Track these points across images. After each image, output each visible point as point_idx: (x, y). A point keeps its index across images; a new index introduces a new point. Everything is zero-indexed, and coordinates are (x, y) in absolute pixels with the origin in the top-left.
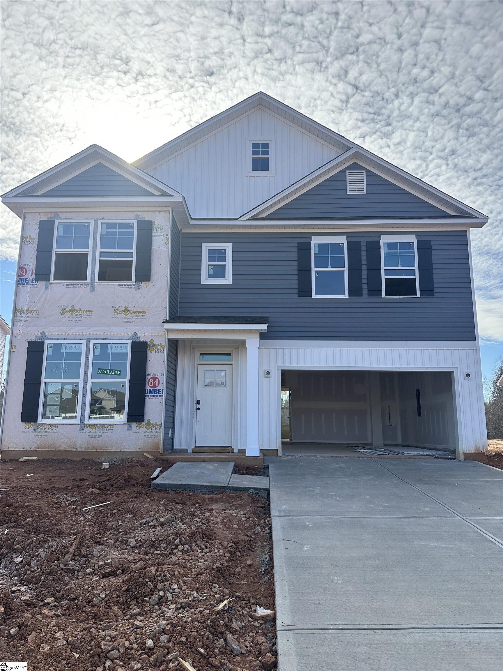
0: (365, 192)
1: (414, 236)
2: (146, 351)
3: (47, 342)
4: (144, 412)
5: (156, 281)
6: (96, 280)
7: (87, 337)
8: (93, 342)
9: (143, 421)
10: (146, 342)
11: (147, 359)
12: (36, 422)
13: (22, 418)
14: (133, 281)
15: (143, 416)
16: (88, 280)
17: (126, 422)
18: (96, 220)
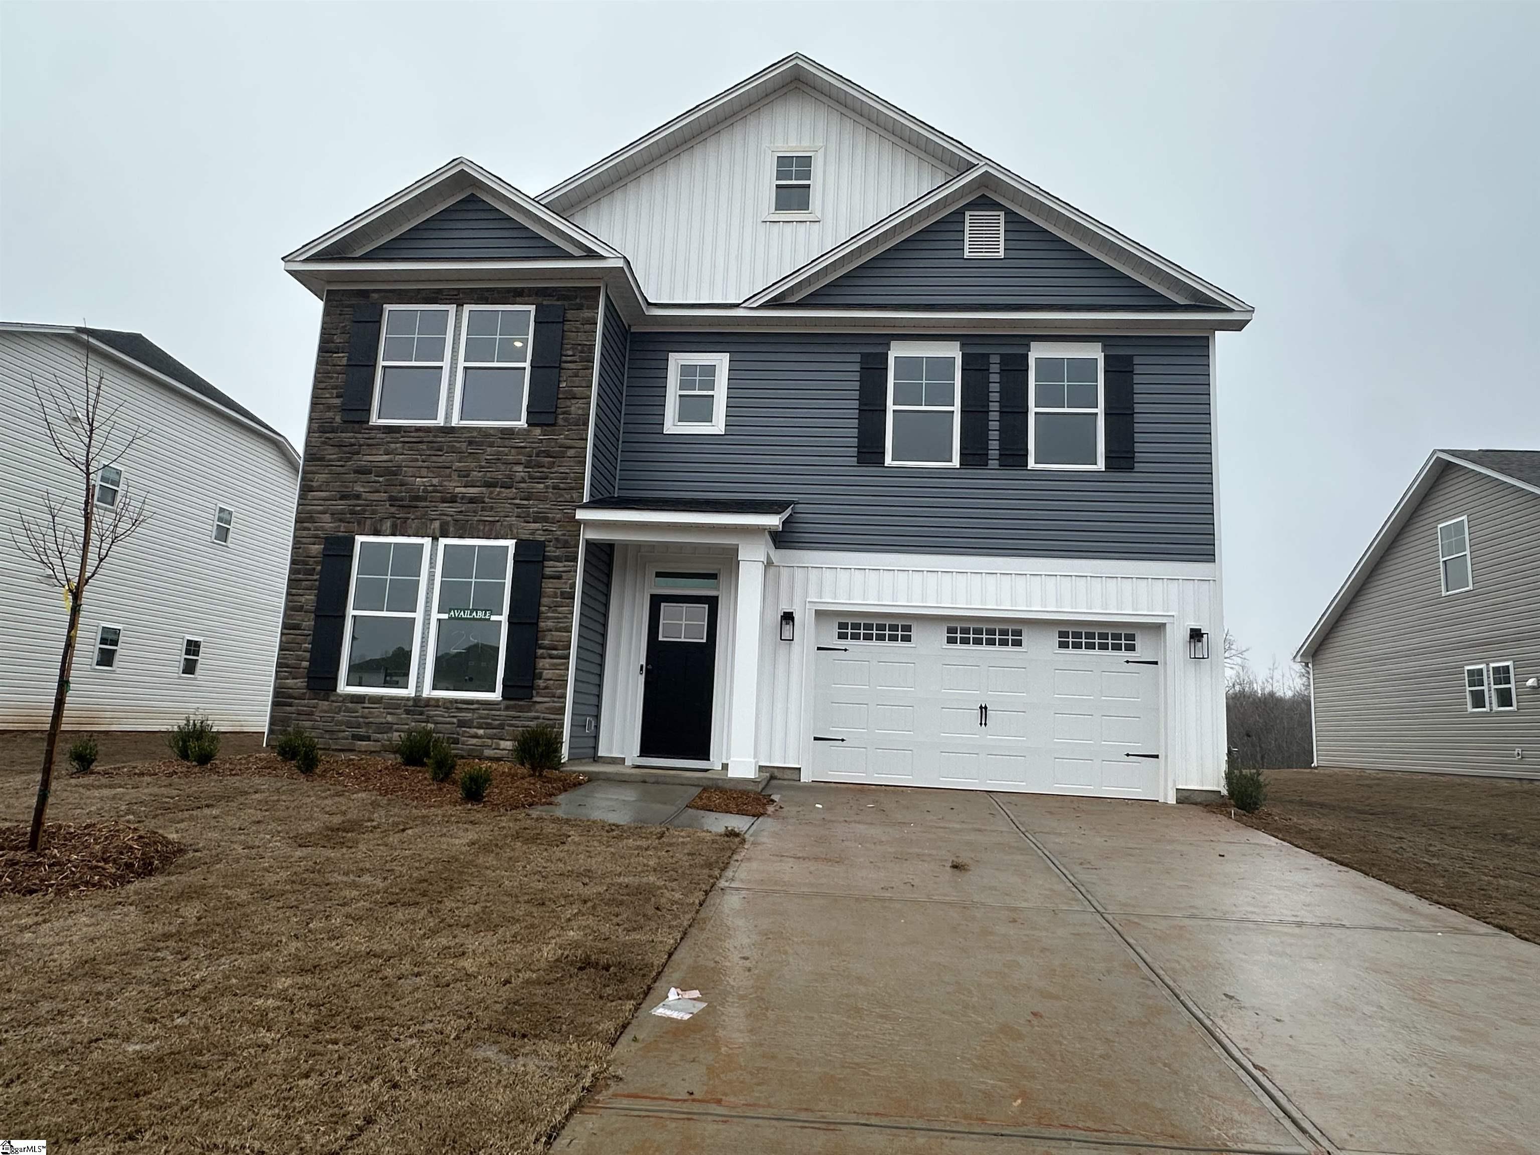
0: (1001, 254)
1: (1099, 345)
2: (542, 562)
3: (359, 539)
4: (533, 680)
5: (566, 424)
6: (455, 422)
7: (434, 532)
8: (443, 541)
9: (532, 697)
10: (542, 545)
11: (543, 578)
12: (335, 690)
13: (308, 682)
14: (522, 423)
15: (532, 687)
16: (440, 421)
17: (501, 699)
18: (460, 305)
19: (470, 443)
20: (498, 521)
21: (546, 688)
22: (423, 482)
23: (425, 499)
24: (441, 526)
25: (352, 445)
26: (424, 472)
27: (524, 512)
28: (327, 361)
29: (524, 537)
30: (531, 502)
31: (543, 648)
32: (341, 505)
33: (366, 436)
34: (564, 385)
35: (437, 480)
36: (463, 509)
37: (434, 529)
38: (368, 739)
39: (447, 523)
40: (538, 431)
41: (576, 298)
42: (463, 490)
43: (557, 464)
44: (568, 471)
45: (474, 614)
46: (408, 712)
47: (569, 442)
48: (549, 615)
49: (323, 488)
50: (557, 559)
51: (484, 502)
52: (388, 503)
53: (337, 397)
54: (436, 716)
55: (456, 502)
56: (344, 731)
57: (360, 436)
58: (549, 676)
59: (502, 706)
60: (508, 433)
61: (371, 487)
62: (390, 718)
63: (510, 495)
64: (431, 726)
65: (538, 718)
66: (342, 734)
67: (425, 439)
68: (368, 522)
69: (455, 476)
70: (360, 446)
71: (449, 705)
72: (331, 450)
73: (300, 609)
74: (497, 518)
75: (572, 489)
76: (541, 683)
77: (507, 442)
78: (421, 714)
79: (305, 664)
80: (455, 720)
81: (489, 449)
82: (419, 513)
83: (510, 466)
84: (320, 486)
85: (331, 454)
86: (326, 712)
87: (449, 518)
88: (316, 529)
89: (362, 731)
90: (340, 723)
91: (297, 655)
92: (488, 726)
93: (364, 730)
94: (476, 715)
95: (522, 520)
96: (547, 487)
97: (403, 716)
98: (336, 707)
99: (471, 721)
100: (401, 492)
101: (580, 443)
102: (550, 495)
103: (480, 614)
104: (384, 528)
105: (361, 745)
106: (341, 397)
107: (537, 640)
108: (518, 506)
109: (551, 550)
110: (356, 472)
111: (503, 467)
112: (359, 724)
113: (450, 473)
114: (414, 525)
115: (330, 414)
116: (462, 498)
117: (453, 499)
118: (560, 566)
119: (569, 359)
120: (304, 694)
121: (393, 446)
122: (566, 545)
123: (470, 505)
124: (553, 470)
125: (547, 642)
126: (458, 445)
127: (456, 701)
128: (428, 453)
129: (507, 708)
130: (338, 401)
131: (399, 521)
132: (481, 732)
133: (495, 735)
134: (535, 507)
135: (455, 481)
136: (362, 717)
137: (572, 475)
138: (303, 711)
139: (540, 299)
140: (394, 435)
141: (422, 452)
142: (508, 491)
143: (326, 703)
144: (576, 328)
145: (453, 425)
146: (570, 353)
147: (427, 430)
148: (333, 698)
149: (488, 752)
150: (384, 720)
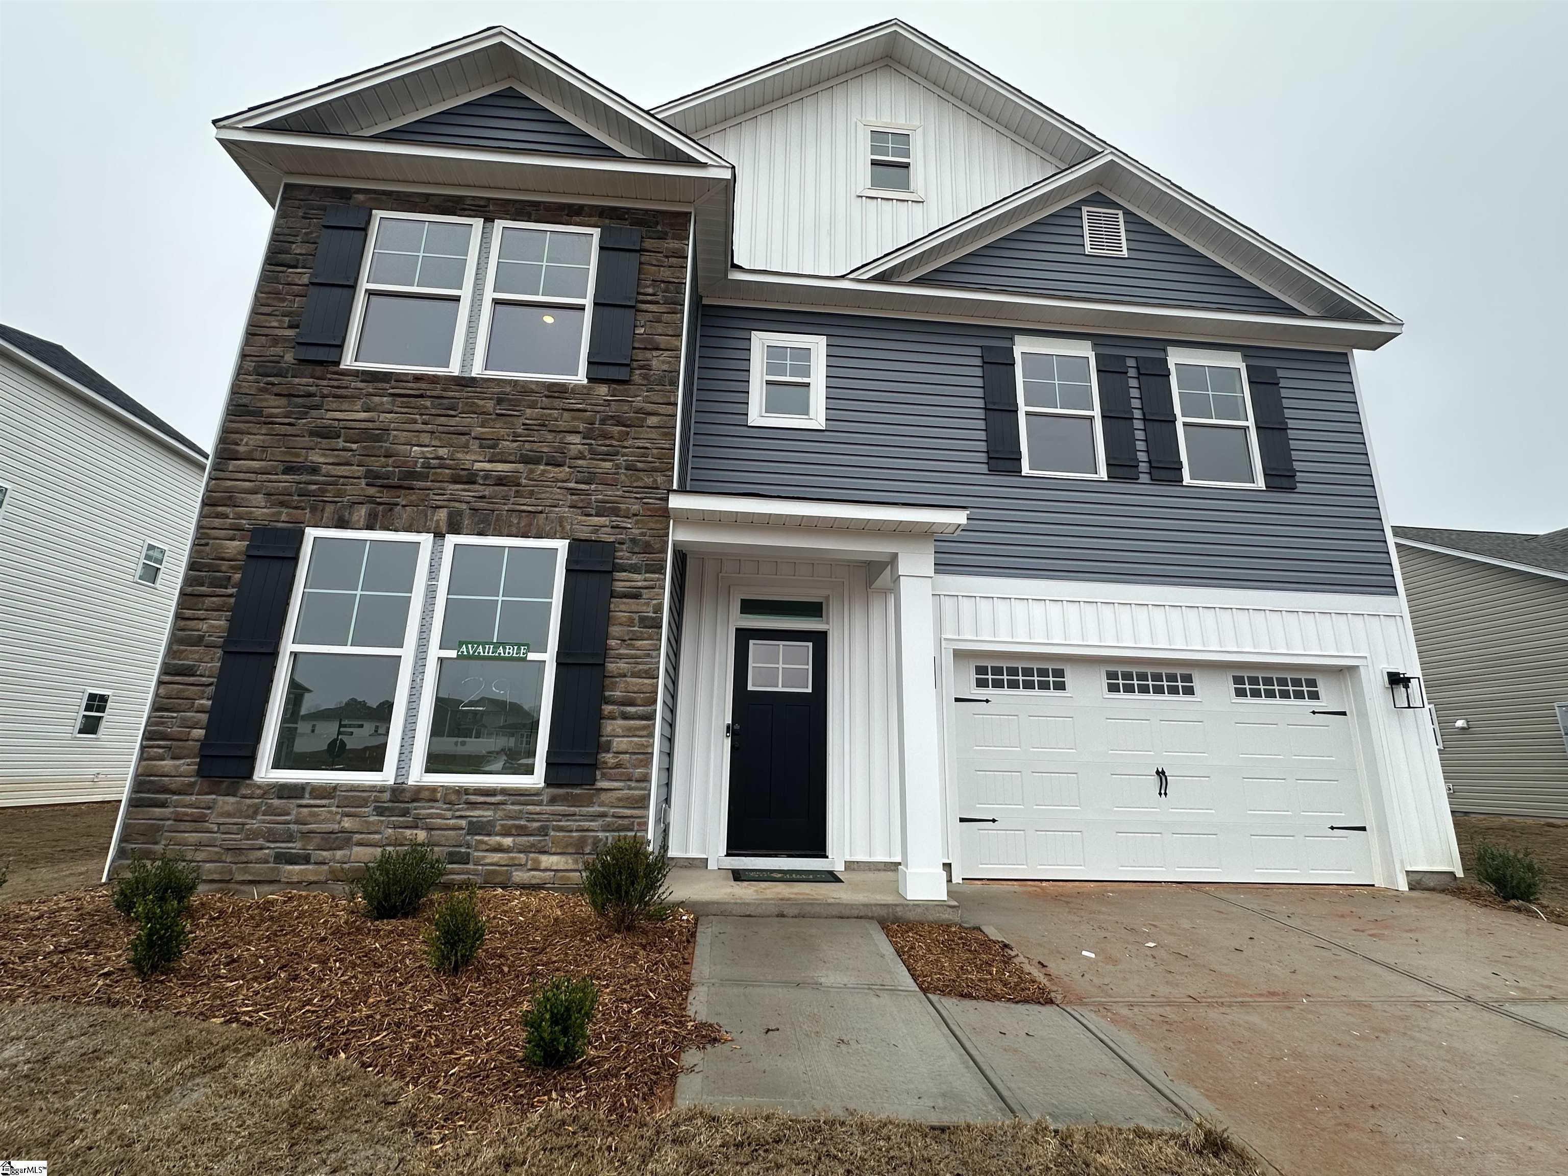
0: (1125, 253)
1: (1238, 355)
2: (612, 572)
3: (311, 533)
4: (598, 753)
5: (645, 382)
6: (477, 370)
7: (438, 526)
8: (452, 540)
9: (593, 781)
10: (609, 548)
11: (612, 597)
12: (250, 776)
13: (200, 764)
14: (581, 377)
15: (594, 766)
16: (454, 369)
17: (542, 785)
18: (489, 220)
19: (500, 401)
20: (541, 512)
21: (618, 766)
22: (423, 452)
23: (424, 477)
24: (450, 516)
25: (310, 395)
26: (425, 438)
27: (582, 500)
28: (277, 278)
29: (582, 536)
30: (593, 487)
31: (613, 703)
32: (285, 481)
33: (335, 383)
34: (642, 331)
35: (445, 450)
36: (487, 493)
37: (438, 521)
38: (306, 860)
39: (460, 513)
40: (603, 389)
41: (657, 223)
42: (488, 466)
43: (632, 435)
44: (648, 445)
45: (501, 650)
46: (380, 811)
47: (650, 407)
48: (621, 651)
49: (257, 455)
50: (634, 569)
51: (519, 485)
52: (363, 482)
53: (291, 327)
54: (431, 816)
55: (474, 483)
56: (261, 849)
57: (325, 383)
58: (623, 747)
59: (545, 798)
60: (557, 391)
61: (337, 456)
62: (347, 823)
63: (561, 476)
64: (422, 835)
65: (603, 815)
66: (259, 854)
67: (428, 393)
68: (329, 509)
69: (474, 445)
70: (324, 396)
71: (453, 797)
72: (273, 401)
73: (199, 641)
74: (540, 508)
75: (655, 470)
76: (609, 758)
77: (557, 403)
78: (405, 813)
79: (199, 733)
80: (463, 823)
81: (528, 411)
82: (414, 497)
83: (561, 435)
84: (251, 451)
85: (274, 406)
86: (229, 815)
87: (464, 506)
88: (239, 517)
89: (296, 847)
90: (255, 835)
91: (183, 719)
92: (522, 831)
93: (298, 845)
94: (500, 814)
95: (579, 511)
96: (618, 467)
97: (372, 819)
98: (249, 806)
99: (491, 823)
100: (388, 466)
101: (669, 409)
102: (623, 477)
103: (511, 651)
104: (355, 518)
105: (289, 872)
106: (297, 327)
107: (603, 691)
108: (573, 492)
109: (624, 556)
110: (312, 434)
111: (550, 437)
112: (291, 836)
113: (468, 441)
114: (406, 515)
115: (278, 350)
116: (486, 477)
117: (470, 479)
118: (639, 580)
119: (649, 298)
120: (192, 785)
121: (377, 399)
122: (647, 549)
123: (496, 488)
124: (626, 444)
125: (618, 693)
126: (481, 403)
127: (466, 791)
128: (433, 411)
129: (553, 800)
130: (290, 333)
131: (381, 508)
132: (508, 841)
133: (533, 845)
134: (598, 494)
135: (475, 453)
136: (296, 822)
137: (655, 451)
138: (186, 814)
139: (607, 221)
140: (380, 385)
141: (423, 411)
142: (557, 469)
143: (231, 799)
144: (658, 260)
145: (473, 375)
146: (650, 291)
147: (434, 380)
148: (244, 791)
149: (519, 876)
150: (336, 827)
